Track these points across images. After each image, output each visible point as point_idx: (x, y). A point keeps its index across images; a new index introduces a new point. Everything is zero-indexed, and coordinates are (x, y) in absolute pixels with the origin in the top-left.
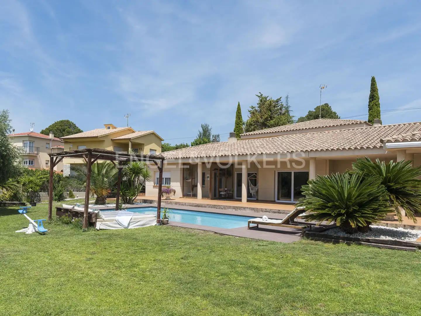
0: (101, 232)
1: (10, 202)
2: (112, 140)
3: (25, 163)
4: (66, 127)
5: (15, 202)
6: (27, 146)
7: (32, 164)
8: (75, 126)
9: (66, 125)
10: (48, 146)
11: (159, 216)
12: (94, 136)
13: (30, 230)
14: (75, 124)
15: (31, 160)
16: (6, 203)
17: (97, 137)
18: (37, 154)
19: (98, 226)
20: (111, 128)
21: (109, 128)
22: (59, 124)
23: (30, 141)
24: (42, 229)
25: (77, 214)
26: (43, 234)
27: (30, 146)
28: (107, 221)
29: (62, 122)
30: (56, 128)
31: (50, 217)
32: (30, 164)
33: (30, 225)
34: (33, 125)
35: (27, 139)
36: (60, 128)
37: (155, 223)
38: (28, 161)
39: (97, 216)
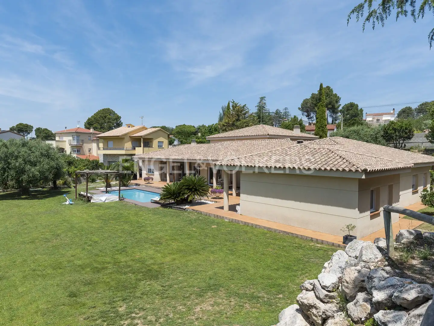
0: (93, 204)
1: (63, 186)
2: (130, 137)
3: (74, 152)
4: (107, 114)
5: (65, 186)
6: (75, 140)
7: (79, 152)
8: (115, 113)
9: (107, 113)
10: (89, 138)
11: (119, 197)
12: (117, 135)
13: (67, 203)
14: (114, 111)
15: (78, 149)
16: (61, 187)
17: (119, 136)
18: (82, 145)
19: (92, 201)
20: (130, 127)
21: (129, 127)
22: (102, 113)
23: (76, 135)
24: (71, 203)
25: (84, 197)
26: (72, 204)
27: (77, 140)
28: (95, 199)
29: (103, 110)
30: (99, 116)
31: (76, 197)
32: (77, 152)
33: (67, 201)
34: (79, 123)
35: (75, 134)
36: (103, 115)
37: (118, 200)
38: (76, 150)
39: (91, 198)
